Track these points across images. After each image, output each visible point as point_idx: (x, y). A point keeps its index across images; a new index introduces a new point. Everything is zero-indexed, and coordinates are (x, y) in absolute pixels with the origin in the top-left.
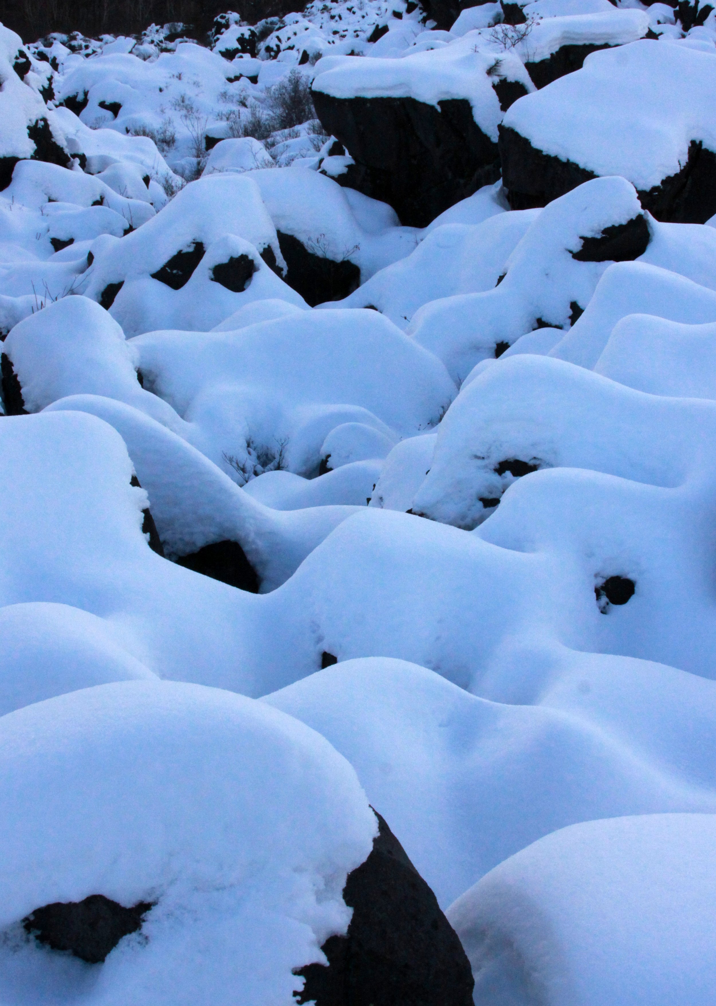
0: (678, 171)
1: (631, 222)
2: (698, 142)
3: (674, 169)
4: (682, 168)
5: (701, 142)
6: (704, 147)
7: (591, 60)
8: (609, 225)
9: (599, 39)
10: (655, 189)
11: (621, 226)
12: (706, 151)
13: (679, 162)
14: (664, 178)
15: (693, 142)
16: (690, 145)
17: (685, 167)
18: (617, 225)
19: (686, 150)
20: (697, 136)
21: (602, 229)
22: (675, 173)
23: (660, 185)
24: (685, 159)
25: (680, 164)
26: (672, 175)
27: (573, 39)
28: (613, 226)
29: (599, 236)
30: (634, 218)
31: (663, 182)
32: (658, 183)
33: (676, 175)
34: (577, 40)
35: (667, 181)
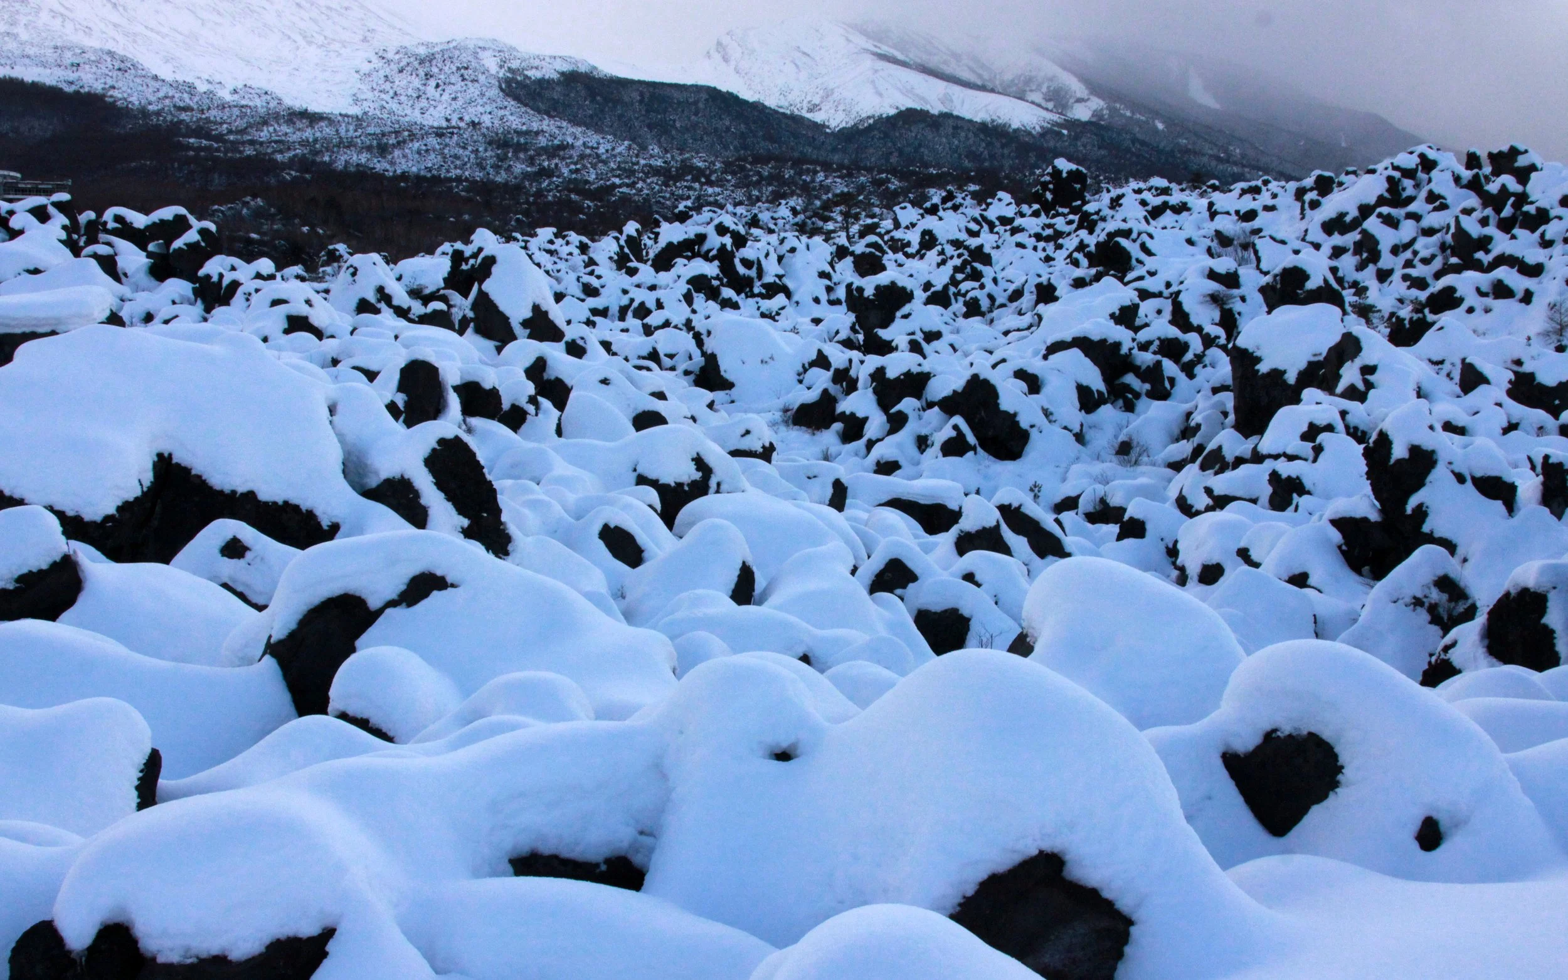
0: (138, 493)
1: (54, 565)
2: (166, 455)
3: (133, 492)
4: (145, 489)
5: (170, 455)
6: (174, 461)
7: (23, 352)
8: (25, 570)
9: (44, 325)
10: (108, 518)
11: (41, 571)
12: (178, 465)
13: (140, 481)
14: (120, 504)
15: (160, 456)
16: (156, 459)
17: (148, 488)
18: (34, 570)
19: (150, 466)
20: (165, 449)
21: (16, 576)
22: (135, 496)
23: (115, 512)
24: (148, 478)
25: (141, 485)
26: (131, 499)
27: (8, 325)
28: (30, 572)
29: (11, 586)
30: (58, 559)
31: (119, 509)
32: (112, 510)
33: (137, 499)
34: (14, 327)
35: (125, 508)
